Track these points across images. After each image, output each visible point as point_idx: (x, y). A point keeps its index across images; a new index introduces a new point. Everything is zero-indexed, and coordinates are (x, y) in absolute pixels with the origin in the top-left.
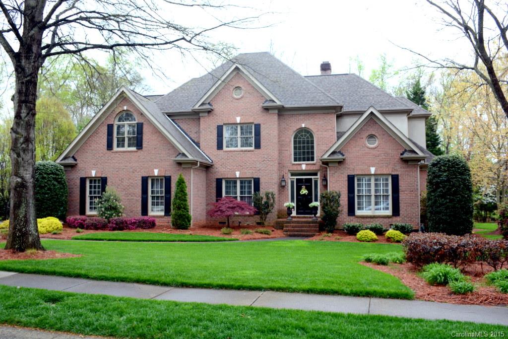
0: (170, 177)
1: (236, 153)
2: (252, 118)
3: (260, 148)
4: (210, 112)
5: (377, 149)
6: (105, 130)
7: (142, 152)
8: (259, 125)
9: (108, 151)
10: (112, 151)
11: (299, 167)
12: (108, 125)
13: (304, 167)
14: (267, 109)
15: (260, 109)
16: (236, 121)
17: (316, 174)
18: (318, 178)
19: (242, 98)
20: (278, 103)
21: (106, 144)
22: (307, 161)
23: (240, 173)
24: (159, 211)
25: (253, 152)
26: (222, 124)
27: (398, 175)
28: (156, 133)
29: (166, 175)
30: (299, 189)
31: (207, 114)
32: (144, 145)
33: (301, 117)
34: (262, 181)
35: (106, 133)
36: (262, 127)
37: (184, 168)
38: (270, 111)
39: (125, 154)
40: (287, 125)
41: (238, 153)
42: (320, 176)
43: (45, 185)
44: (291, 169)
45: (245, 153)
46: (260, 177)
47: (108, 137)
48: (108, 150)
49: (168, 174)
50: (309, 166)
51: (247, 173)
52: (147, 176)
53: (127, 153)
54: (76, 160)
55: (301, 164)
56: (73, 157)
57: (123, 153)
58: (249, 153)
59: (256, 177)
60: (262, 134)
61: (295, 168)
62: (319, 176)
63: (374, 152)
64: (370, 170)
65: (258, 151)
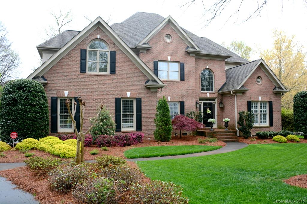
0: (141, 99)
1: (168, 82)
2: (179, 58)
3: (184, 81)
4: (148, 50)
5: (261, 86)
6: (78, 54)
7: (115, 77)
8: (183, 64)
9: (82, 74)
10: (85, 74)
11: (205, 94)
12: (81, 50)
13: (208, 95)
14: (188, 53)
15: (183, 52)
16: (168, 59)
17: (214, 100)
18: (215, 103)
19: (171, 42)
20: (198, 50)
21: (79, 67)
22: (209, 91)
23: (171, 97)
24: (129, 127)
25: (179, 83)
26: (158, 60)
27: (272, 102)
28: (128, 61)
29: (137, 97)
30: (205, 110)
31: (146, 52)
32: (117, 71)
33: (206, 61)
34: (185, 104)
35: (79, 57)
36: (185, 65)
37: (152, 92)
38: (191, 55)
39: (99, 77)
40: (198, 66)
41: (169, 83)
42: (218, 101)
43: (36, 103)
44: (200, 96)
45: (174, 83)
46: (184, 101)
47: (81, 61)
48: (81, 72)
49: (139, 96)
50: (211, 94)
51: (176, 98)
52: (120, 97)
53: (100, 77)
54: (46, 80)
55: (206, 93)
56: (43, 77)
57: (96, 77)
58: (177, 83)
59: (182, 101)
60: (185, 70)
61: (203, 95)
62: (216, 101)
63: (261, 87)
64: (258, 98)
65: (182, 82)
